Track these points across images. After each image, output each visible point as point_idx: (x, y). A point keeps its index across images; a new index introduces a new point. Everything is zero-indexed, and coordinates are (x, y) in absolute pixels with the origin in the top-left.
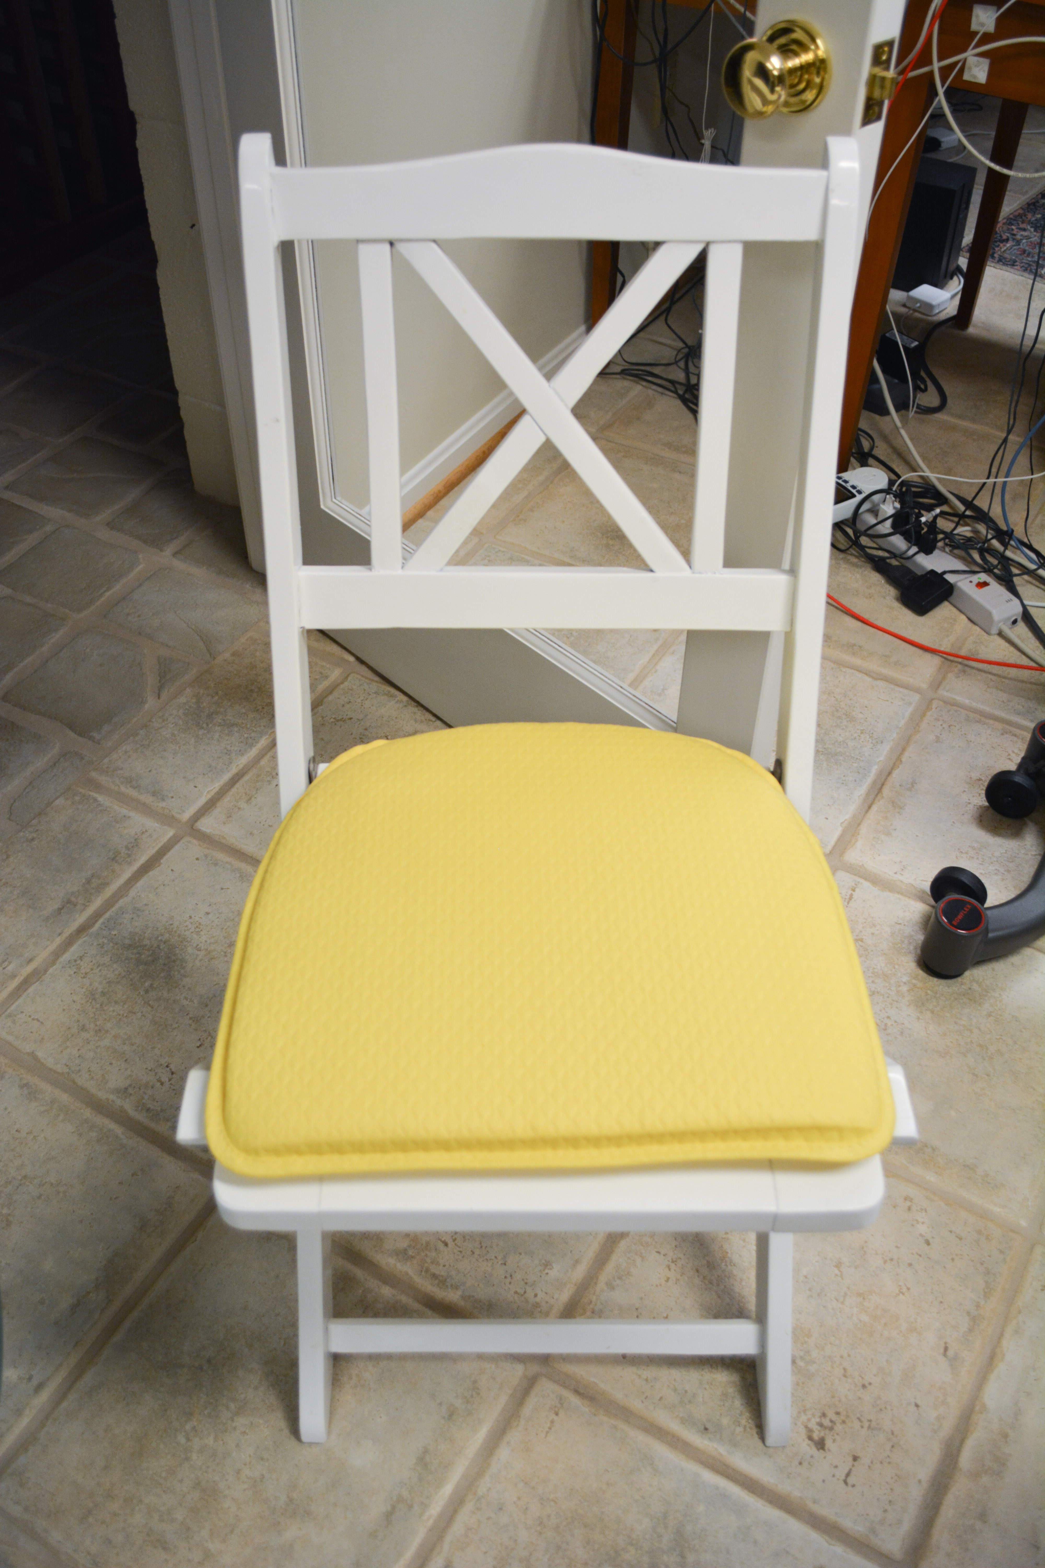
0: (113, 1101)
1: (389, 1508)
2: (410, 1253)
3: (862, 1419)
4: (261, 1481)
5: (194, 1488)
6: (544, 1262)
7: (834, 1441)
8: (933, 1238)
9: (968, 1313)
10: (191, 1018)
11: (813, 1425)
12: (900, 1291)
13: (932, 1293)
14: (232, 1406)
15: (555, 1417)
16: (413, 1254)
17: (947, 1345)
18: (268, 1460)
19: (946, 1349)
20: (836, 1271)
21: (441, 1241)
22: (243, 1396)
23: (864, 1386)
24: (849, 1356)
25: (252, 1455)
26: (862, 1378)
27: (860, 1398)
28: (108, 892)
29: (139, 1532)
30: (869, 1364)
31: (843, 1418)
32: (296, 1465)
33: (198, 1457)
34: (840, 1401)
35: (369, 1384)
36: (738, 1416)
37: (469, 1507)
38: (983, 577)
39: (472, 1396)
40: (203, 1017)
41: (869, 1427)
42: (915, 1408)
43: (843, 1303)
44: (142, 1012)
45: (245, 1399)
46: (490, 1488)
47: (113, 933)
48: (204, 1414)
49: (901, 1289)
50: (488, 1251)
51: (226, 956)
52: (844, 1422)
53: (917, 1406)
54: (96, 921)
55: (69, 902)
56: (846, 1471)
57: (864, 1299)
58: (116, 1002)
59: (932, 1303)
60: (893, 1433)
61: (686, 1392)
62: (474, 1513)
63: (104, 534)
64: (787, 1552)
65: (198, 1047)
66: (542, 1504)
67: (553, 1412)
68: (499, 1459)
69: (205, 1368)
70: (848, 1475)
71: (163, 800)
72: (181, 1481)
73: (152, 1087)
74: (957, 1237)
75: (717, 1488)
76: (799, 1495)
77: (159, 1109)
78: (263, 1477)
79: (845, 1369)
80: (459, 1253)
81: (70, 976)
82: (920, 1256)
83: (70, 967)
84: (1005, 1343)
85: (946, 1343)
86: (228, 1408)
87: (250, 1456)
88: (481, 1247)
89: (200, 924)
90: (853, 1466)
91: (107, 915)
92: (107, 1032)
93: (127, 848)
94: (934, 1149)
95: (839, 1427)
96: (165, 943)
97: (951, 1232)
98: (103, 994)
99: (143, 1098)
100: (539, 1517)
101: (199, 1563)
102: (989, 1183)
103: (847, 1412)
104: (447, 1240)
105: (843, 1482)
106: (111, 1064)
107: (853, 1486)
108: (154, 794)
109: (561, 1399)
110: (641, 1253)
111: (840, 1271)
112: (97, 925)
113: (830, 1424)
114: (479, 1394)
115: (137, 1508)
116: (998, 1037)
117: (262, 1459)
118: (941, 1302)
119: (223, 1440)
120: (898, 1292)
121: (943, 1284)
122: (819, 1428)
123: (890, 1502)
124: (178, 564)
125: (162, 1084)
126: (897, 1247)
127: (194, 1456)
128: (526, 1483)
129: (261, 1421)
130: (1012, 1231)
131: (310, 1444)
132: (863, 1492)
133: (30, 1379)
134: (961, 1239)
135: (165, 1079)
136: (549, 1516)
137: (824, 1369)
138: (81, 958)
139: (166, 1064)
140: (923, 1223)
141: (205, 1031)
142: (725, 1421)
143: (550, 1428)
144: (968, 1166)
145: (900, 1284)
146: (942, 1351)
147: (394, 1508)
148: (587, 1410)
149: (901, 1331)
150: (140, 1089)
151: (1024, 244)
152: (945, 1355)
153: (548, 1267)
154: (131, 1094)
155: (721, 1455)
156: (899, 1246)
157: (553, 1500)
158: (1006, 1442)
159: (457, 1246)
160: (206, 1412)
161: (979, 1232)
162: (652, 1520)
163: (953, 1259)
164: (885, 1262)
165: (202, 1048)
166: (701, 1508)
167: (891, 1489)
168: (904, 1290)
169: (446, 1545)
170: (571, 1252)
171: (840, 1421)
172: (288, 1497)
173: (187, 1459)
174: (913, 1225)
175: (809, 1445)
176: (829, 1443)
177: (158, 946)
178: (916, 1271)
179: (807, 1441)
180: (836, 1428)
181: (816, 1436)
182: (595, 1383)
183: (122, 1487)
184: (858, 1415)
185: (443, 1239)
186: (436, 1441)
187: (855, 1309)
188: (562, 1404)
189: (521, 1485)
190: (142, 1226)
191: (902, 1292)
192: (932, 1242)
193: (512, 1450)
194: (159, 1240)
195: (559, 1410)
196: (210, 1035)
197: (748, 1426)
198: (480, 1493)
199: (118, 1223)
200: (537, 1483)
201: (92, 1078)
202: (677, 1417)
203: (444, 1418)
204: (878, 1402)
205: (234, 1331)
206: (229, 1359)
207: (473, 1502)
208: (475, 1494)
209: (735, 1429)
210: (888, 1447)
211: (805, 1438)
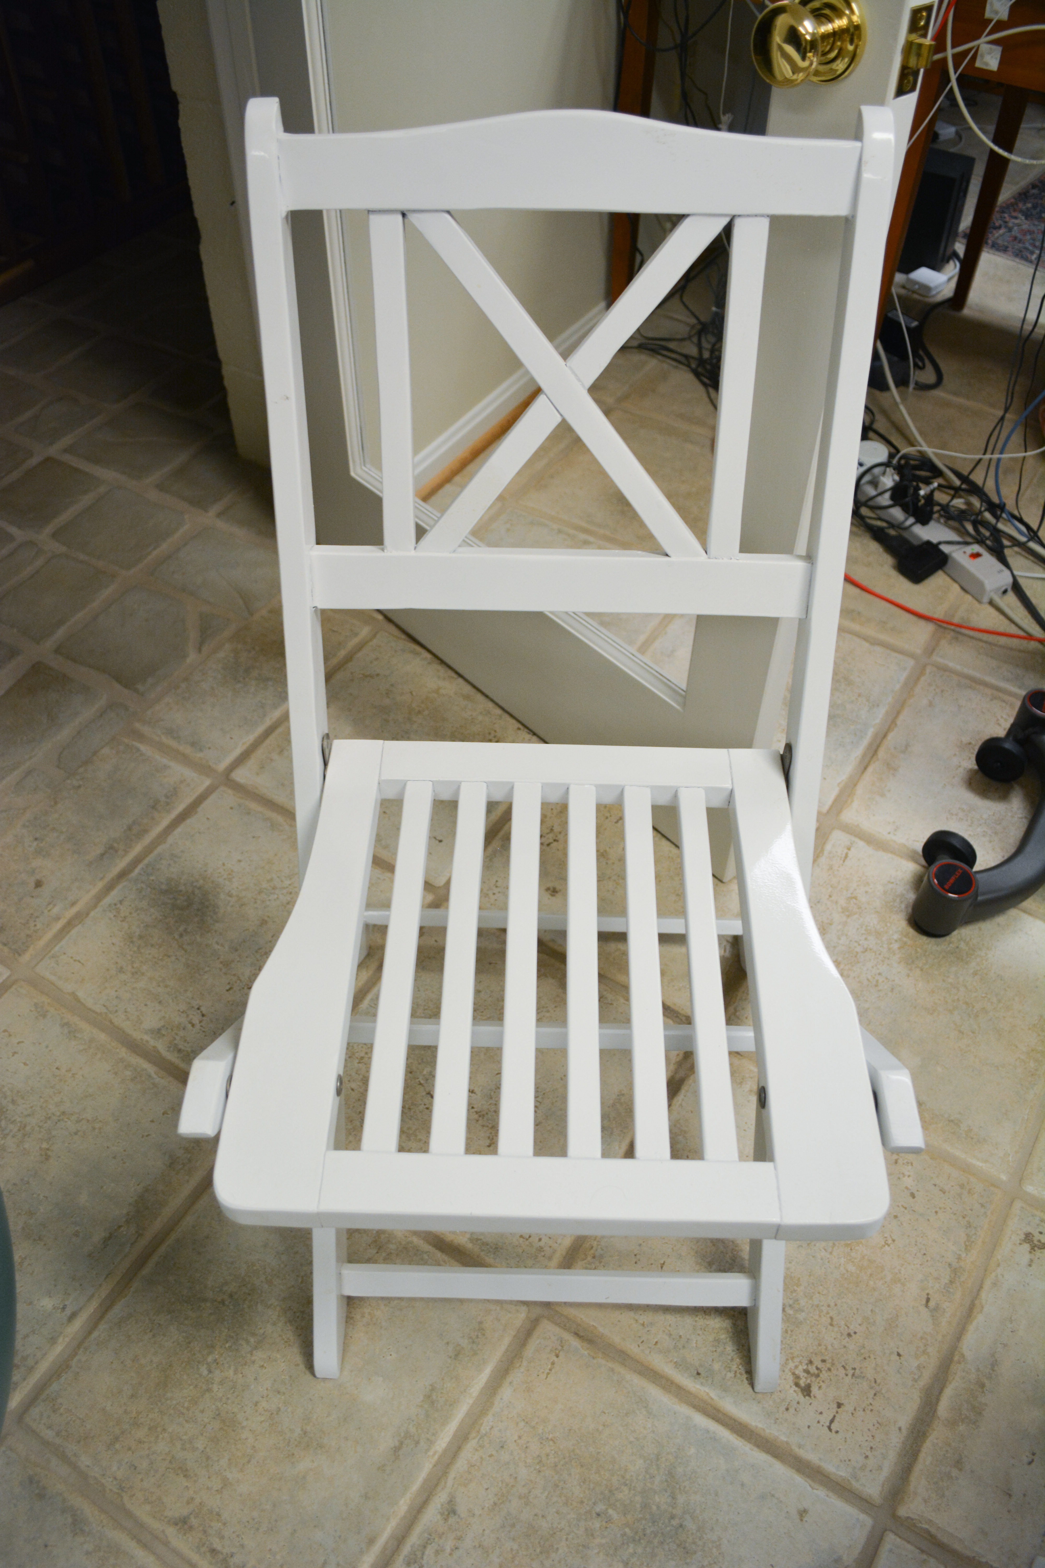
0: (147, 1042)
1: (397, 1444)
3: (847, 1367)
4: (277, 1414)
5: (214, 1418)
7: (820, 1387)
8: (918, 1191)
9: (950, 1265)
10: (221, 963)
11: (799, 1372)
12: (885, 1242)
13: (916, 1245)
14: (252, 1340)
15: (555, 1358)
17: (929, 1297)
18: (284, 1393)
19: (928, 1300)
22: (262, 1331)
24: (836, 1305)
25: (269, 1388)
26: (848, 1327)
27: (845, 1347)
28: (148, 839)
29: (163, 1459)
30: (854, 1314)
31: (828, 1365)
32: (311, 1400)
33: (219, 1389)
34: (826, 1349)
35: (380, 1323)
36: (729, 1361)
37: (472, 1444)
38: (976, 548)
39: (477, 1337)
40: (233, 961)
41: (853, 1375)
42: (898, 1358)
43: (831, 1253)
44: (176, 956)
45: (263, 1334)
46: (492, 1427)
47: (152, 878)
48: (225, 1348)
49: (886, 1240)
51: (256, 903)
52: (829, 1370)
53: (899, 1355)
54: (135, 867)
55: (111, 848)
56: (831, 1417)
57: (851, 1249)
58: (152, 946)
59: (915, 1255)
60: (875, 1382)
61: (680, 1337)
62: (477, 1450)
63: (153, 495)
64: (773, 1496)
65: (227, 990)
66: (541, 1443)
67: (554, 1354)
68: (501, 1399)
69: (227, 1303)
70: (832, 1421)
71: (201, 750)
72: (202, 1411)
73: (184, 1029)
74: (940, 1190)
75: (708, 1431)
76: (785, 1440)
77: (189, 1050)
78: (279, 1409)
79: (831, 1318)
81: (110, 919)
82: (906, 1208)
83: (110, 911)
84: (983, 1294)
85: (928, 1294)
86: (248, 1342)
87: (267, 1389)
89: (232, 871)
90: (837, 1412)
91: (146, 861)
92: (143, 974)
93: (167, 797)
95: (824, 1375)
96: (199, 889)
97: (935, 1185)
98: (141, 937)
99: (174, 1038)
100: (539, 1456)
101: (217, 1491)
102: (972, 1138)
103: (833, 1360)
105: (827, 1429)
106: (146, 1005)
107: (837, 1432)
108: (193, 744)
109: (561, 1341)
112: (137, 871)
113: (816, 1372)
114: (484, 1335)
115: (161, 1436)
116: (983, 995)
117: (279, 1392)
118: (925, 1254)
120: (883, 1243)
121: (926, 1236)
122: (806, 1375)
123: (871, 1448)
124: (221, 524)
125: (193, 1025)
127: (215, 1388)
128: (527, 1423)
129: (278, 1356)
130: (993, 1185)
131: (324, 1379)
132: (846, 1438)
133: (64, 1308)
134: (944, 1193)
135: (196, 1021)
136: (548, 1455)
137: (812, 1317)
138: (121, 902)
139: (197, 1007)
140: (909, 1176)
141: (234, 975)
142: (717, 1366)
143: (550, 1370)
144: (952, 1121)
145: (886, 1236)
146: (924, 1302)
147: (401, 1443)
148: (586, 1353)
149: (886, 1282)
150: (172, 1030)
151: (1016, 231)
152: (927, 1306)
154: (164, 1035)
155: (712, 1399)
157: (552, 1440)
158: (983, 1392)
160: (227, 1345)
161: (962, 1186)
162: (645, 1462)
163: (936, 1212)
165: (231, 992)
166: (692, 1451)
167: (873, 1436)
168: (890, 1241)
169: (450, 1482)
171: (826, 1369)
172: (302, 1430)
173: (209, 1390)
174: (899, 1178)
175: (795, 1391)
176: (814, 1390)
177: (193, 892)
178: (901, 1223)
179: (794, 1387)
180: (821, 1375)
181: (802, 1383)
182: (595, 1327)
183: (147, 1415)
184: (843, 1364)
186: (443, 1379)
187: (842, 1259)
188: (562, 1347)
189: (522, 1424)
190: (171, 1163)
191: (887, 1244)
192: (916, 1195)
193: (514, 1390)
194: (187, 1177)
195: (559, 1352)
196: (239, 979)
197: (738, 1372)
198: (483, 1431)
199: (149, 1160)
200: (537, 1423)
201: (128, 1019)
202: (671, 1361)
203: (451, 1357)
204: (862, 1351)
205: (255, 1268)
206: (249, 1294)
207: (476, 1440)
208: (478, 1432)
209: (726, 1375)
210: (871, 1395)
211: (792, 1384)
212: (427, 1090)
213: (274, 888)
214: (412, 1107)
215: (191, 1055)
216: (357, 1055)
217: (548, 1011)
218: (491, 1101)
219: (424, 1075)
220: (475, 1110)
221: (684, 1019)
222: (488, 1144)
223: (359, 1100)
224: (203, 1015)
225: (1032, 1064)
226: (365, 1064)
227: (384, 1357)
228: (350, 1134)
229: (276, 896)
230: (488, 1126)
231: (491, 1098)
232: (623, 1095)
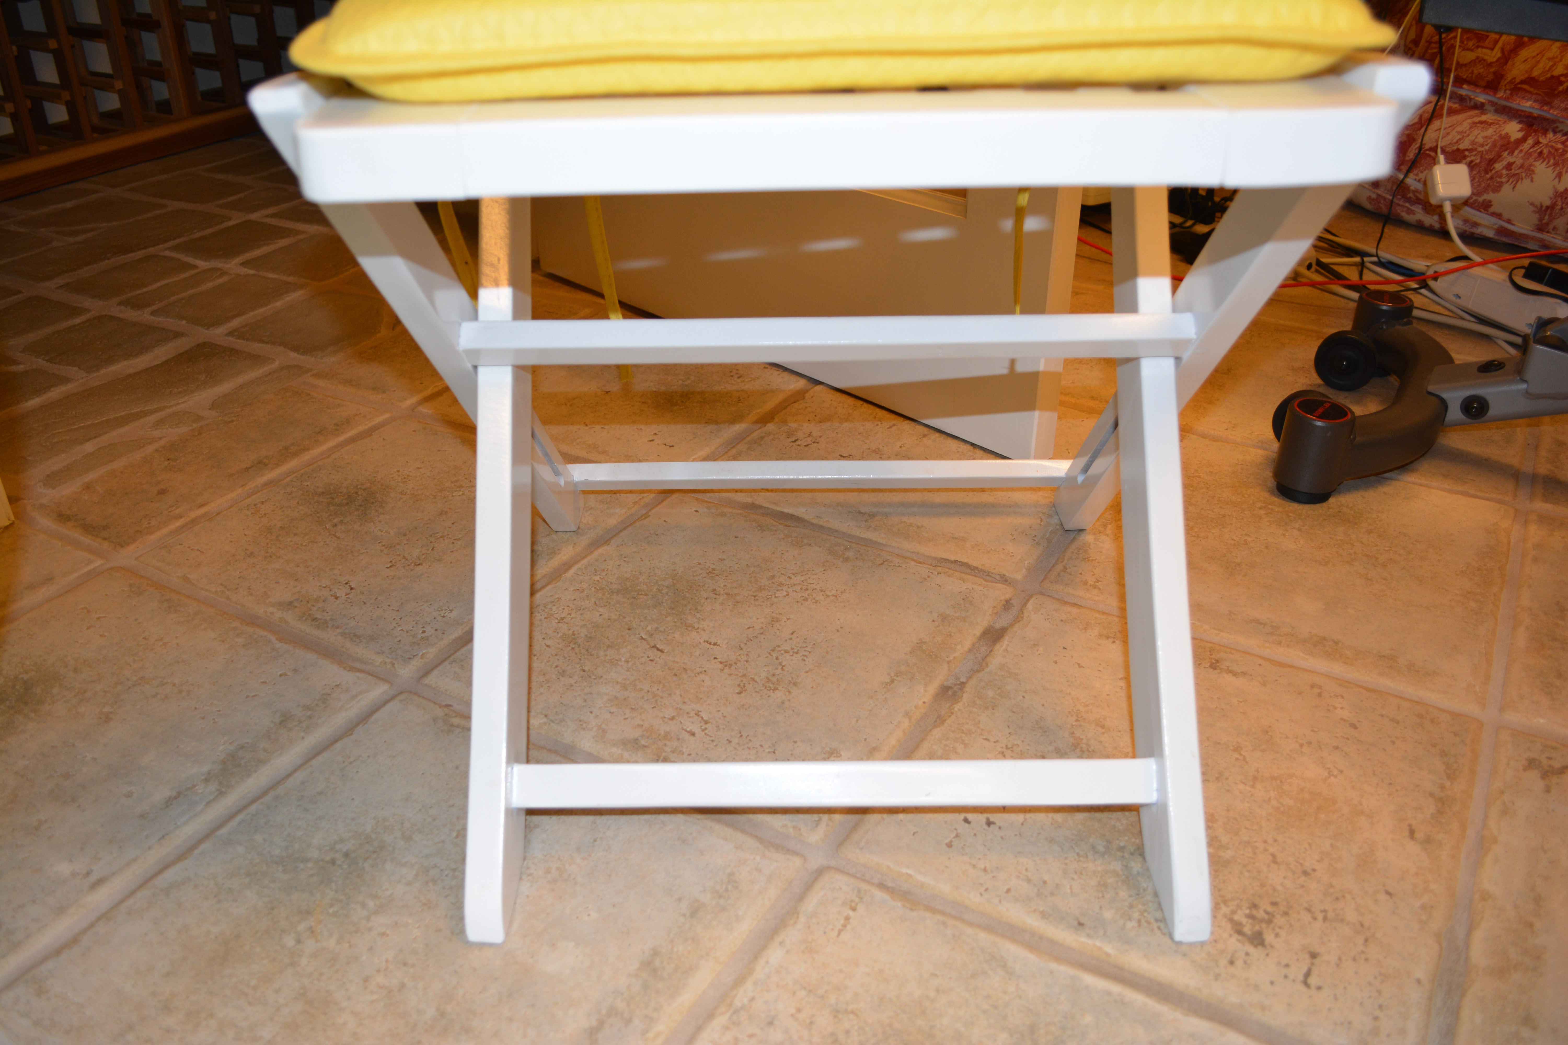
0: (272, 613)
1: (595, 1024)
2: (643, 742)
3: (1312, 910)
4: (400, 991)
5: (296, 999)
6: (829, 750)
7: (1277, 935)
8: (1359, 721)
9: (1432, 795)
10: (383, 546)
11: (1239, 917)
12: (1329, 773)
13: (1375, 775)
14: (371, 904)
15: (851, 913)
16: (647, 744)
17: (1412, 828)
18: (413, 965)
19: (1411, 832)
20: (1236, 755)
21: (686, 731)
22: (388, 893)
23: (1305, 873)
24: (1275, 841)
25: (390, 960)
26: (1301, 864)
27: (1303, 886)
28: (307, 456)
31: (1282, 909)
32: (456, 972)
33: (309, 962)
34: (1274, 890)
35: (574, 879)
37: (721, 1020)
39: (727, 890)
41: (1325, 919)
42: (1388, 897)
44: (325, 542)
45: (390, 897)
46: (754, 999)
47: (306, 484)
48: (328, 913)
49: (1330, 772)
50: (750, 740)
52: (1286, 914)
53: (1388, 893)
54: (287, 476)
55: (260, 462)
56: (1304, 969)
57: (1281, 782)
58: (296, 535)
59: (1377, 784)
60: (1362, 926)
61: (1045, 882)
62: (727, 1028)
66: (835, 1017)
67: (848, 907)
68: (767, 963)
69: (338, 862)
70: (1308, 974)
71: (384, 392)
72: (277, 991)
73: (324, 601)
74: (1391, 720)
75: (1109, 994)
77: (328, 618)
78: (403, 986)
79: (1273, 855)
80: (711, 742)
81: (246, 516)
82: (1348, 739)
83: (248, 510)
84: (1491, 825)
85: (1410, 825)
86: (363, 905)
87: (387, 961)
88: (741, 736)
89: (408, 476)
90: (1312, 964)
91: (301, 470)
92: (279, 558)
93: (337, 426)
94: (1336, 643)
95: (1280, 920)
96: (364, 490)
97: (1382, 716)
98: (282, 529)
99: (311, 610)
100: (832, 1034)
102: (1417, 672)
103: (1288, 903)
104: (693, 730)
105: (1301, 984)
106: (277, 583)
107: (1319, 988)
109: (859, 892)
110: (963, 740)
111: (1241, 755)
112: (288, 480)
113: (1266, 917)
114: (737, 888)
115: (204, 1024)
116: (1386, 549)
117: (405, 964)
118: (1390, 784)
119: (349, 942)
120: (1326, 774)
121: (1387, 766)
122: (1250, 921)
123: (1380, 1007)
125: (337, 598)
126: (1313, 731)
127: (304, 961)
128: (810, 991)
129: (410, 921)
131: (482, 946)
132: (1335, 996)
133: (88, 874)
134: (1398, 722)
136: (847, 1032)
138: (262, 503)
139: (345, 581)
140: (1341, 709)
142: (1108, 915)
143: (844, 926)
144: (1384, 656)
145: (1327, 767)
146: (1407, 834)
147: (601, 1024)
148: (899, 904)
149: (1343, 815)
150: (307, 602)
152: (1412, 838)
153: (835, 755)
154: (296, 607)
155: (1108, 955)
156: (1316, 730)
157: (853, 1013)
158: (1533, 933)
159: (708, 735)
160: (331, 911)
161: (1420, 716)
163: (1393, 743)
164: (1301, 746)
167: (1378, 992)
168: (1336, 772)
170: (865, 740)
171: (1280, 913)
172: (438, 1010)
173: (293, 964)
174: (1329, 711)
175: (1239, 941)
176: (1269, 938)
177: (356, 493)
178: (1346, 753)
179: (1236, 936)
180: (1274, 921)
181: (1247, 931)
182: (910, 876)
183: (188, 998)
184: (1306, 905)
185: (688, 729)
186: (672, 941)
187: (1271, 792)
188: (861, 898)
189: (803, 993)
190: (283, 721)
191: (1333, 775)
192: (1358, 726)
193: (787, 952)
194: (302, 734)
195: (857, 904)
196: (404, 557)
197: (1143, 921)
198: (737, 1003)
199: (251, 719)
200: (826, 991)
201: (251, 594)
202: (1035, 911)
203: (684, 915)
204: (1331, 890)
205: (387, 824)
206: (374, 852)
207: (727, 1015)
208: (730, 1005)
209: (1124, 924)
210: (1360, 940)
211: (1232, 932)
212: (652, 644)
213: (461, 486)
214: (630, 660)
215: (330, 622)
216: (555, 616)
217: (815, 574)
218: (741, 652)
219: (648, 631)
220: (719, 660)
221: (998, 577)
222: (737, 691)
223: (556, 655)
224: (352, 589)
225: (1473, 604)
226: (567, 623)
227: (577, 918)
228: (542, 686)
229: (461, 493)
230: (737, 675)
231: (742, 649)
232: (925, 643)
